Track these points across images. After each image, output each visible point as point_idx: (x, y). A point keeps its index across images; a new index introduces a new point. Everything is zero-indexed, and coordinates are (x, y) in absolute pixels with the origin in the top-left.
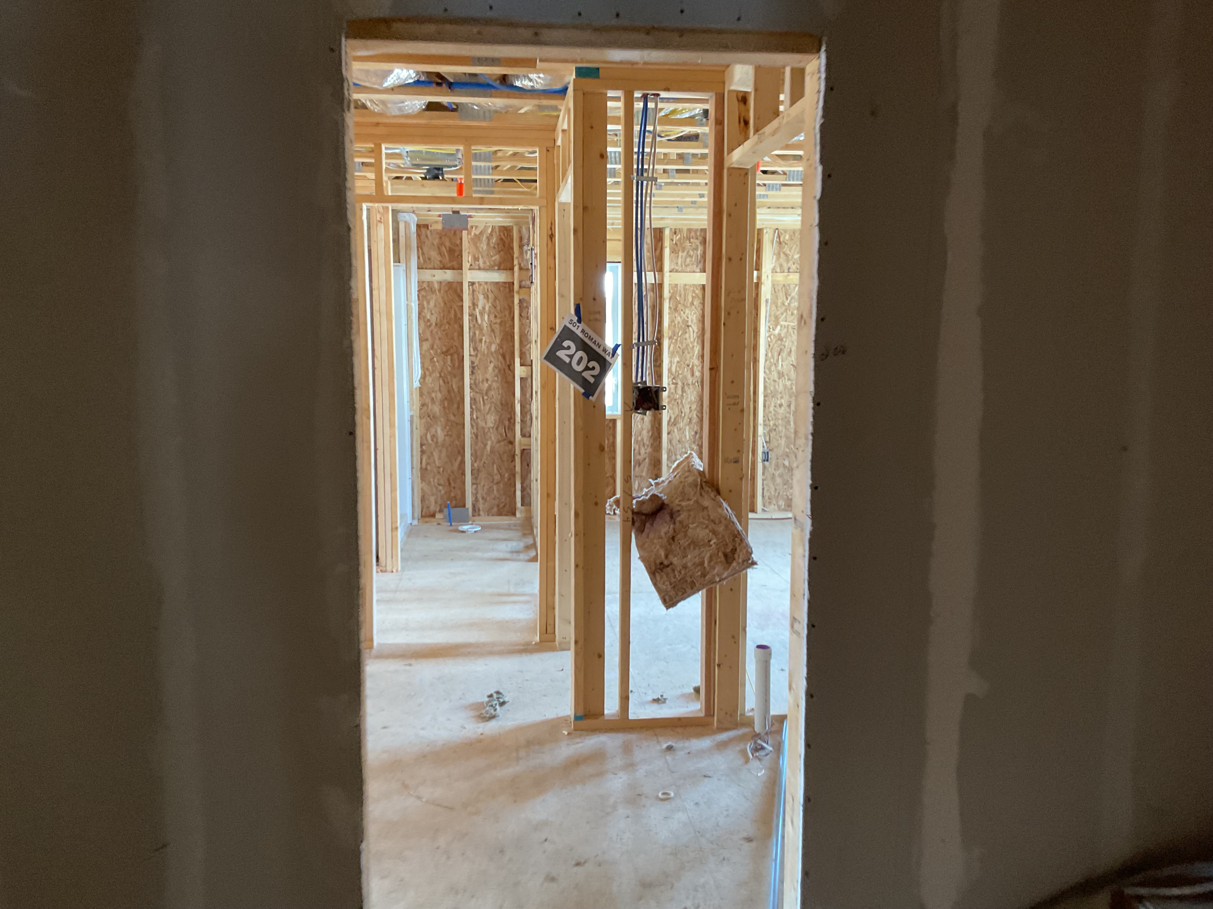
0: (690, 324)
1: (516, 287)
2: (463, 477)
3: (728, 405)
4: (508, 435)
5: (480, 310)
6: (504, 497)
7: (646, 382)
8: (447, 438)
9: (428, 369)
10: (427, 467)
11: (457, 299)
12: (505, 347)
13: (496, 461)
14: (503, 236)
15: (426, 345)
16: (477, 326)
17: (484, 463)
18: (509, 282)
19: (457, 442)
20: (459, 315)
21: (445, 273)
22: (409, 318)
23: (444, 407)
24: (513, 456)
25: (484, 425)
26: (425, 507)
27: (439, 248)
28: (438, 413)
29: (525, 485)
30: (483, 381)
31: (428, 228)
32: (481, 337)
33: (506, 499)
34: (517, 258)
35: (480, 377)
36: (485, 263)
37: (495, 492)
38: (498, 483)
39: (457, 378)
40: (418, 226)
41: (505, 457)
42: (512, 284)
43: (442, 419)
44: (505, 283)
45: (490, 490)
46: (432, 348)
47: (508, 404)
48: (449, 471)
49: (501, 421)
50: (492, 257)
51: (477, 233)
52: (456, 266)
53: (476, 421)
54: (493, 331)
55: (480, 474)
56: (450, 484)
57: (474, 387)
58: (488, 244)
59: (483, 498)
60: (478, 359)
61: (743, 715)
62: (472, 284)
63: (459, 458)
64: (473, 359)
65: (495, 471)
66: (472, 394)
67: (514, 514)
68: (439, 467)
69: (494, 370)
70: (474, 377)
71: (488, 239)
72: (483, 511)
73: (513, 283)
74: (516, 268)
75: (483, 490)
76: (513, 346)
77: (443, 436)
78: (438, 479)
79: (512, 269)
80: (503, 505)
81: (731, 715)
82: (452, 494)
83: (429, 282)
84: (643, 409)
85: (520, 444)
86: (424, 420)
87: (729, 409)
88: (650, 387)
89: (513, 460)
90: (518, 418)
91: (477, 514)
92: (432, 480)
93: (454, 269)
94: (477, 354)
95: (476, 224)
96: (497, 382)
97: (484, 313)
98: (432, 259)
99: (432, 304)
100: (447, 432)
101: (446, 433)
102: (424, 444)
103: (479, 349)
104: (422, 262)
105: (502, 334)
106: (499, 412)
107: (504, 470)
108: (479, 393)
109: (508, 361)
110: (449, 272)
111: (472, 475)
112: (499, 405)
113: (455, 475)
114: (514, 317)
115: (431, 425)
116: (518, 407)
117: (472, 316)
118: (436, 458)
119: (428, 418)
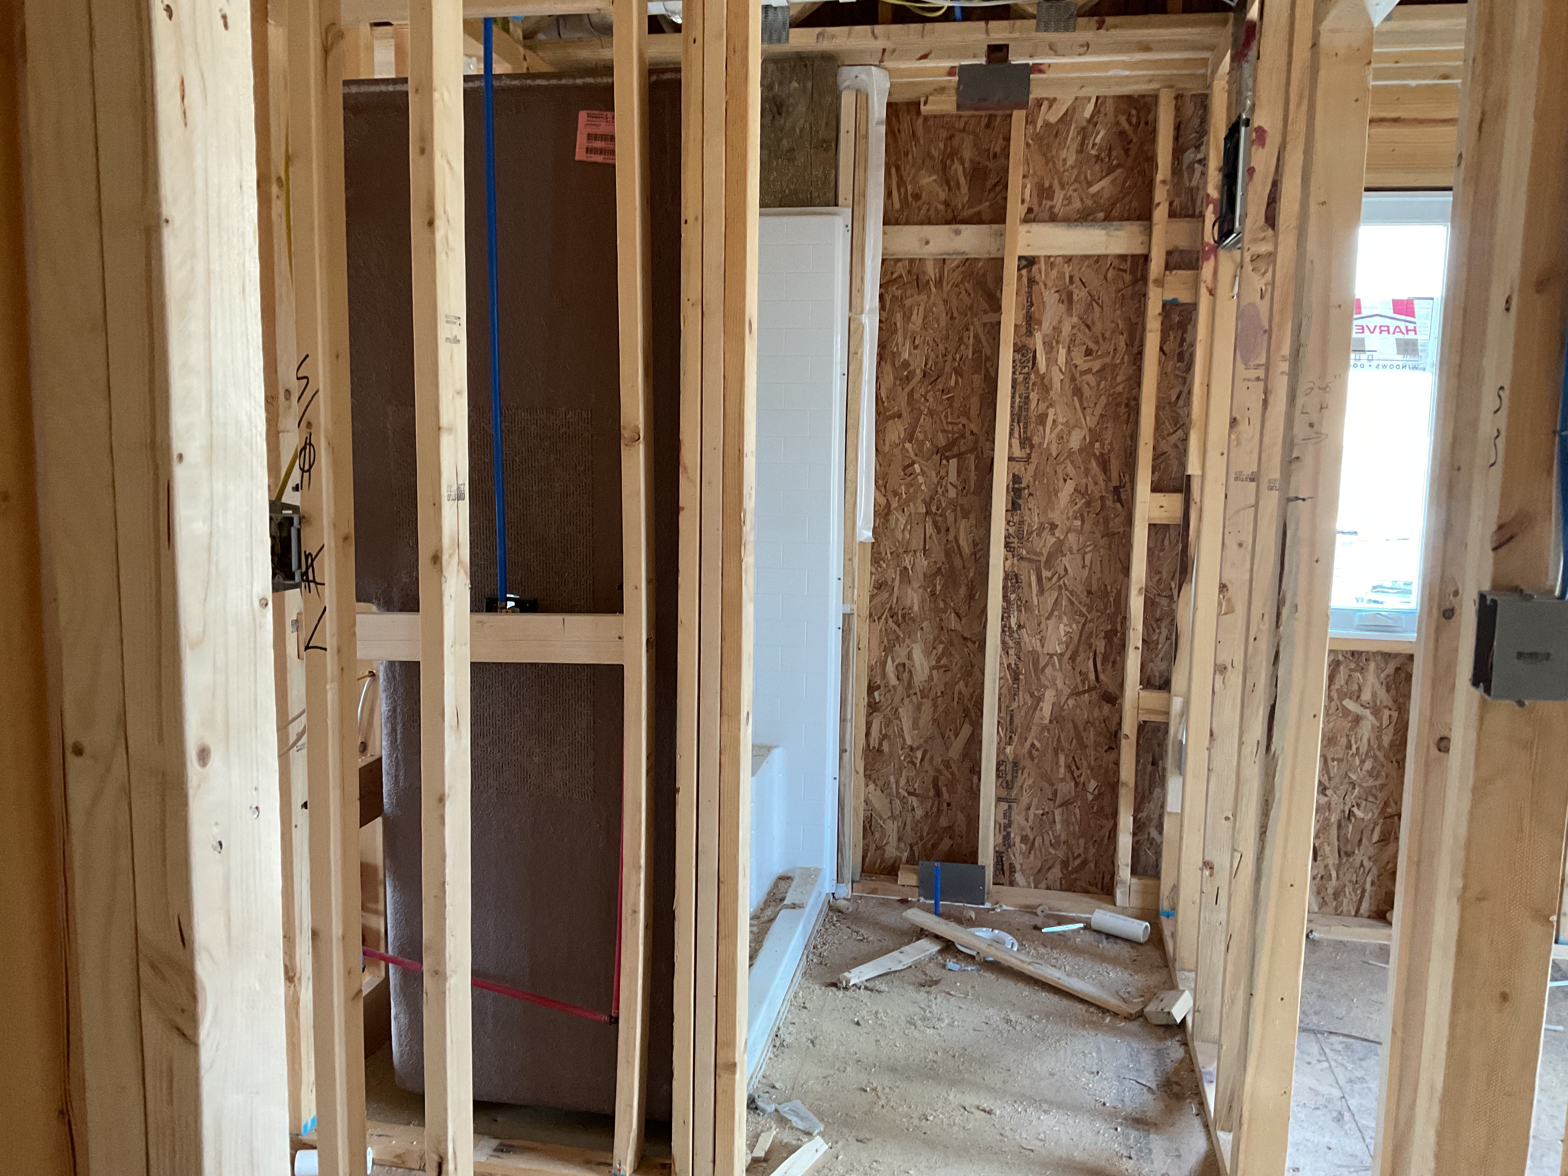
1: (1156, 266)
2: (975, 778)
4: (1102, 677)
5: (1044, 336)
6: (1082, 841)
8: (936, 673)
9: (895, 493)
10: (880, 744)
11: (985, 306)
12: (1108, 436)
13: (1066, 745)
14: (1126, 125)
15: (896, 431)
16: (1033, 376)
17: (1033, 745)
18: (1133, 256)
19: (961, 685)
20: (987, 351)
21: (958, 233)
22: (852, 355)
23: (933, 594)
24: (1115, 738)
25: (1039, 649)
26: (873, 847)
27: (945, 168)
28: (916, 608)
29: (1143, 817)
30: (1041, 528)
33: (1086, 849)
34: (1164, 182)
35: (1034, 519)
36: (1068, 200)
37: (1058, 826)
38: (1065, 804)
39: (972, 521)
40: (892, 108)
41: (1090, 737)
42: (1142, 260)
43: (925, 624)
44: (1123, 257)
45: (1045, 821)
46: (909, 438)
47: (1107, 594)
48: (938, 760)
49: (1085, 640)
50: (1090, 184)
51: (1053, 119)
52: (986, 214)
53: (1016, 635)
54: (1077, 392)
55: (1020, 778)
56: (938, 794)
57: (1015, 543)
58: (1081, 150)
59: (1024, 839)
60: (1031, 468)
62: (1028, 262)
63: (966, 730)
64: (1019, 468)
65: (1062, 772)
66: (1008, 563)
67: (1109, 894)
68: (912, 749)
69: (1073, 502)
70: (1016, 519)
71: (1084, 134)
72: (1025, 874)
73: (1146, 258)
74: (1160, 214)
75: (1027, 820)
76: (1134, 436)
77: (927, 668)
78: (909, 780)
79: (1144, 215)
80: (1078, 864)
82: (944, 822)
83: (912, 261)
85: (1138, 707)
86: (879, 626)
89: (1114, 748)
90: (1136, 635)
91: (1006, 880)
92: (892, 779)
93: (980, 222)
94: (1029, 456)
95: (1049, 98)
96: (1080, 532)
97: (1058, 342)
98: (925, 195)
99: (917, 319)
100: (939, 660)
101: (934, 663)
102: (879, 687)
103: (1036, 440)
104: (897, 206)
105: (1103, 400)
106: (1082, 614)
107: (1085, 772)
108: (1029, 560)
109: (1114, 474)
110: (968, 230)
111: (998, 776)
112: (1083, 597)
113: (952, 773)
114: (1140, 354)
115: (898, 637)
116: (1136, 605)
117: (1022, 350)
118: (906, 724)
119: (890, 620)
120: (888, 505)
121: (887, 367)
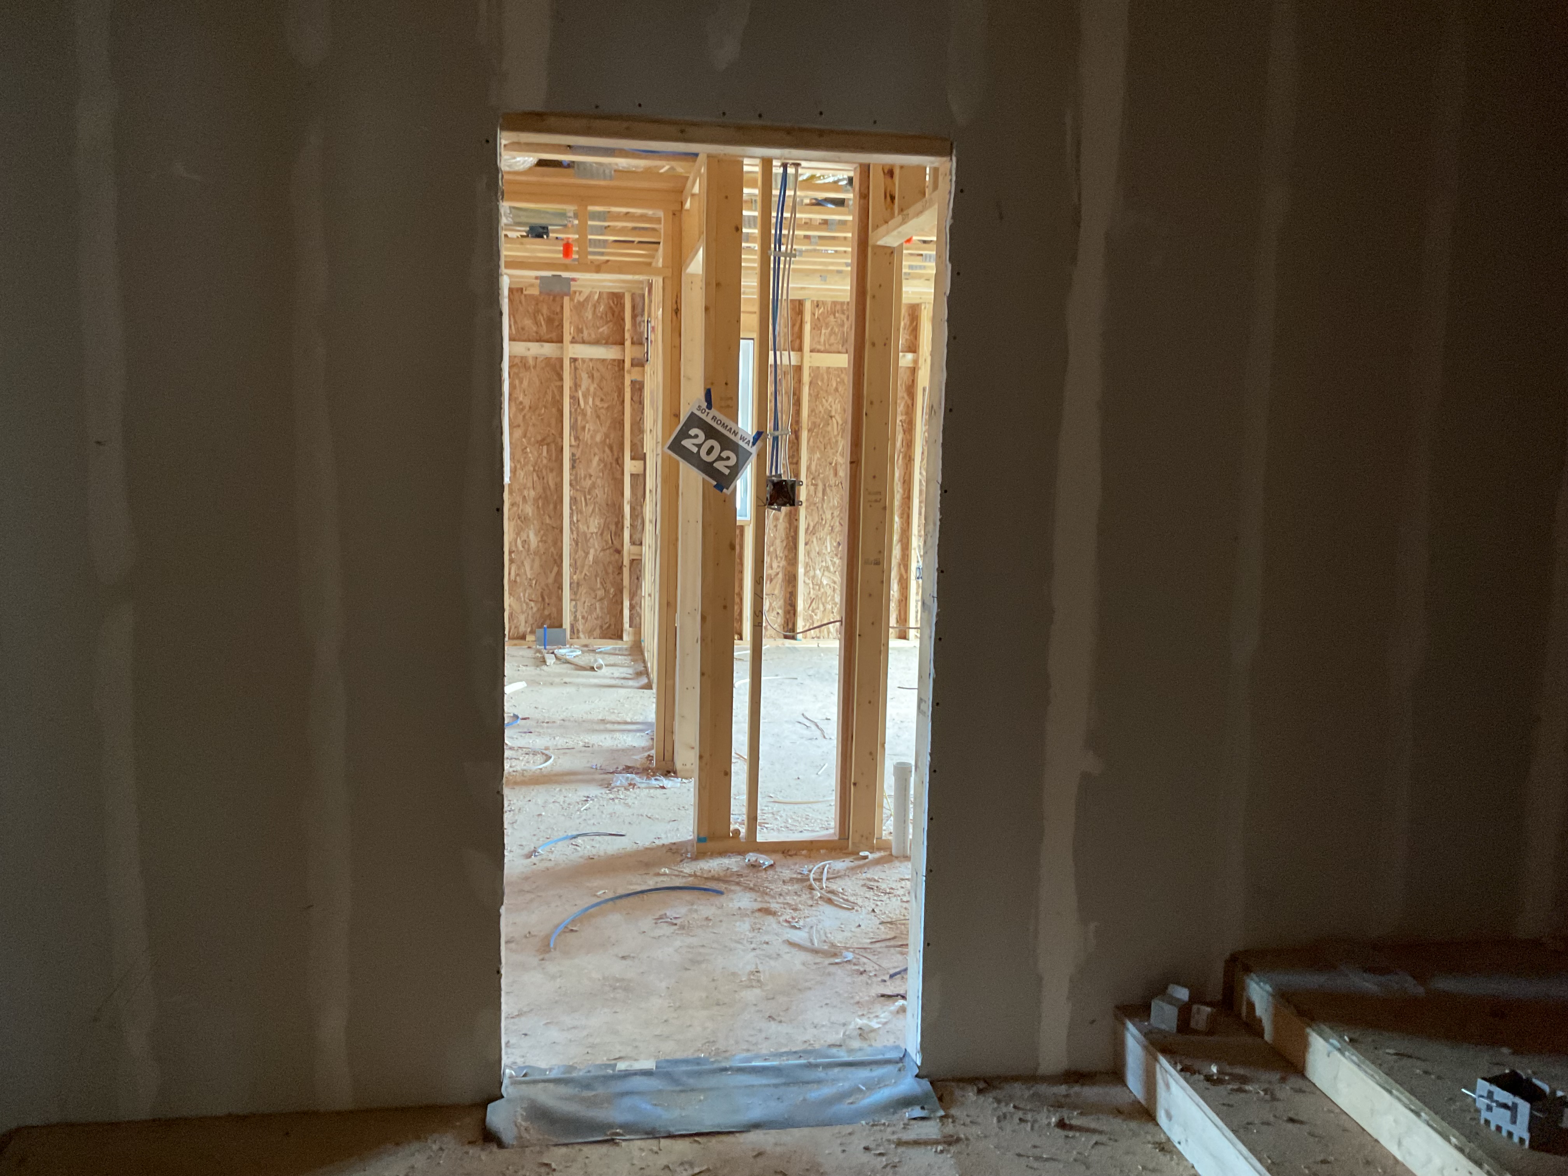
0: (833, 413)
1: (627, 364)
2: (560, 591)
3: (869, 501)
4: (614, 542)
5: (583, 392)
6: (609, 617)
7: (780, 475)
8: (540, 544)
9: (519, 461)
10: (515, 578)
11: (555, 377)
12: (612, 436)
13: (600, 573)
14: (612, 304)
15: (518, 433)
16: (578, 409)
17: (586, 574)
18: (618, 360)
19: (552, 549)
20: (558, 397)
21: (542, 346)
23: (538, 507)
24: (621, 568)
25: (586, 530)
26: (513, 627)
27: (535, 318)
28: (530, 514)
29: (634, 602)
30: (585, 477)
31: (522, 292)
32: (584, 423)
33: (610, 619)
34: (628, 330)
35: (582, 473)
36: (590, 335)
37: (598, 609)
38: (601, 600)
39: (554, 473)
40: (511, 290)
41: (610, 570)
42: (622, 362)
43: (535, 522)
44: (614, 360)
45: (592, 608)
46: (525, 436)
47: (614, 505)
48: (543, 584)
49: (606, 526)
50: (598, 328)
51: (582, 300)
52: (555, 339)
53: (576, 525)
54: (598, 417)
55: (581, 589)
56: (543, 599)
57: (574, 483)
58: (594, 312)
59: (583, 617)
60: (580, 450)
61: (879, 838)
62: (574, 360)
63: (555, 569)
64: (574, 450)
65: (599, 585)
66: (572, 493)
67: (621, 637)
68: (530, 579)
69: (599, 465)
70: (574, 472)
71: (595, 306)
72: (584, 633)
73: (624, 361)
74: (628, 343)
75: (584, 608)
76: (623, 436)
77: (536, 543)
78: (529, 595)
79: (622, 343)
80: (607, 625)
81: (867, 838)
82: (546, 613)
83: (522, 357)
84: (778, 505)
85: (629, 554)
86: (513, 523)
87: (871, 506)
88: (785, 481)
89: (620, 572)
90: (627, 522)
91: (576, 636)
92: (522, 595)
93: (552, 342)
94: (579, 445)
95: (580, 289)
96: (603, 478)
97: (588, 395)
98: (526, 328)
99: (525, 383)
100: (541, 538)
101: (539, 539)
102: (514, 552)
103: (581, 438)
104: (514, 332)
105: (609, 422)
106: (604, 514)
107: (609, 585)
108: (581, 491)
109: (616, 453)
110: (547, 345)
111: (570, 589)
112: (605, 506)
113: (549, 590)
114: (623, 401)
115: (522, 528)
116: (627, 509)
117: (574, 399)
118: (528, 568)
119: (518, 521)
120: (515, 467)
121: (513, 404)
